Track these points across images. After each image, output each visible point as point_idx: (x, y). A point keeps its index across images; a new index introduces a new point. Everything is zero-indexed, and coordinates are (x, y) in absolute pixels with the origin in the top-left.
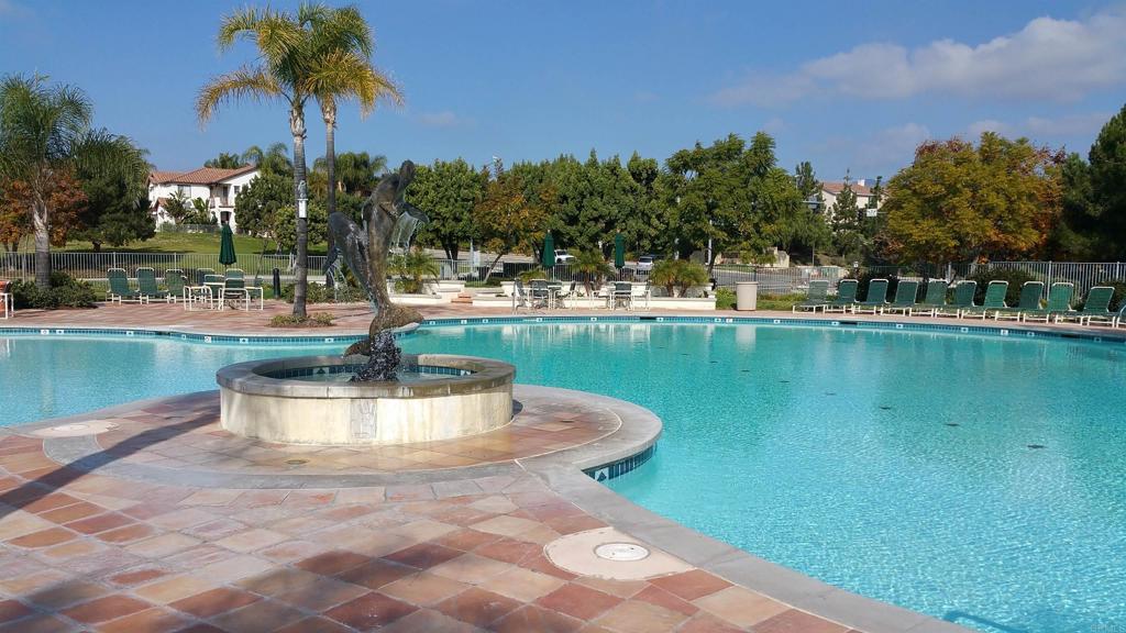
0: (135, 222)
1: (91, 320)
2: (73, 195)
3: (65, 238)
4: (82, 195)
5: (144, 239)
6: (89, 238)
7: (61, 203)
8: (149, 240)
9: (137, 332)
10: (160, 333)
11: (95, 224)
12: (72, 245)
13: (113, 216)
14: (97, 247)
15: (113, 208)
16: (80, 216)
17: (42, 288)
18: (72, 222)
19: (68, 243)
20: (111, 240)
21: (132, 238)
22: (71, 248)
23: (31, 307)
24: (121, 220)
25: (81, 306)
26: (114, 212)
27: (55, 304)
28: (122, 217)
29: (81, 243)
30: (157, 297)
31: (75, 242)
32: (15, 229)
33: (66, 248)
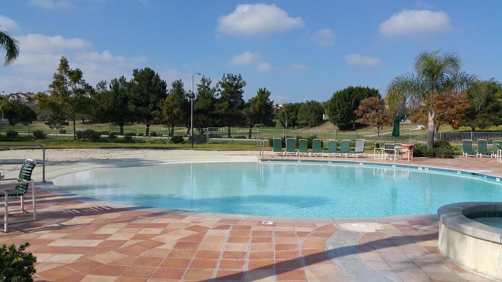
0: (493, 117)
1: (444, 165)
2: (464, 106)
3: (459, 126)
4: (468, 106)
5: (497, 126)
6: (469, 125)
7: (458, 110)
8: (500, 126)
9: (463, 172)
10: (474, 174)
11: (473, 119)
12: (462, 129)
13: (482, 115)
14: (474, 130)
15: (483, 111)
16: (467, 115)
17: (429, 148)
18: (463, 118)
19: (460, 128)
20: (480, 126)
21: (490, 125)
22: (462, 130)
23: (423, 156)
24: (486, 117)
25: (446, 157)
26: (482, 113)
27: (434, 156)
28: (487, 115)
29: (466, 127)
30: (487, 154)
31: (463, 127)
32: (438, 122)
33: (460, 130)
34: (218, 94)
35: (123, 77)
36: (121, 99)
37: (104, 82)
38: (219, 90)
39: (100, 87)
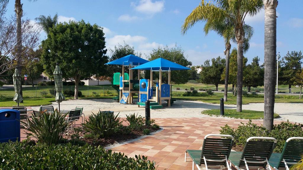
34: (283, 65)
35: (219, 57)
36: (219, 70)
37: (208, 60)
38: (284, 62)
39: (206, 63)
